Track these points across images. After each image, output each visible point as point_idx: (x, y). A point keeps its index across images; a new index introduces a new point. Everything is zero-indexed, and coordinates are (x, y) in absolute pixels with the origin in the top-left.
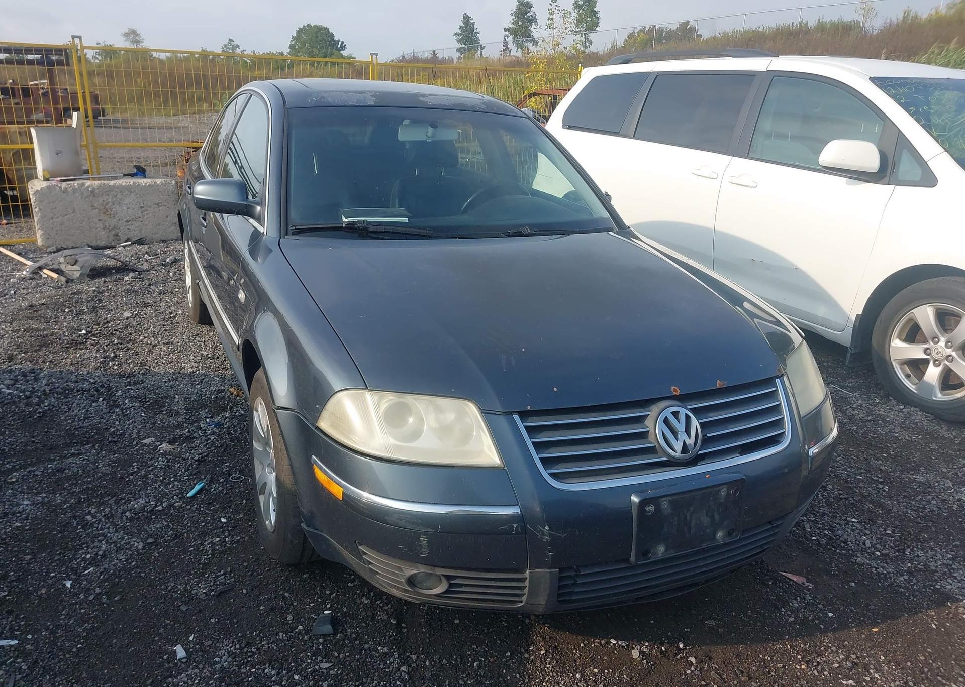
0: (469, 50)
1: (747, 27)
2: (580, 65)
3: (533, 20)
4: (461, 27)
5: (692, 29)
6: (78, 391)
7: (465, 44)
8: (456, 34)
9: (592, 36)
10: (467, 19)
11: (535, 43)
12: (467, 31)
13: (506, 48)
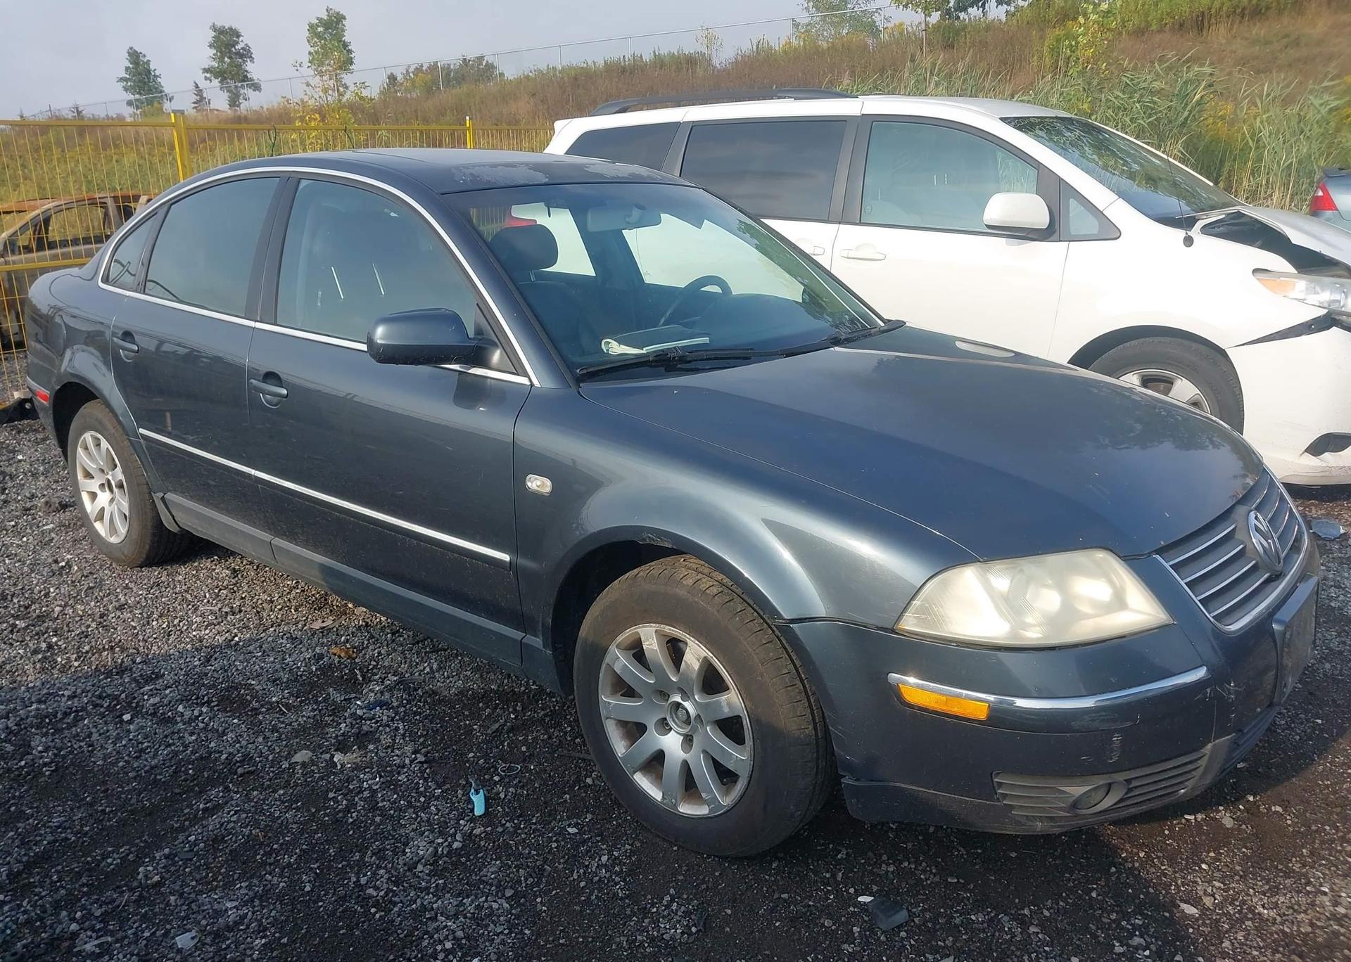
0: (150, 102)
1: (566, 62)
2: (468, 118)
3: (246, 54)
4: (127, 69)
5: (490, 67)
6: (66, 714)
7: (140, 94)
8: (122, 79)
9: (347, 79)
10: (135, 56)
11: (257, 87)
12: (140, 74)
13: (200, 99)
